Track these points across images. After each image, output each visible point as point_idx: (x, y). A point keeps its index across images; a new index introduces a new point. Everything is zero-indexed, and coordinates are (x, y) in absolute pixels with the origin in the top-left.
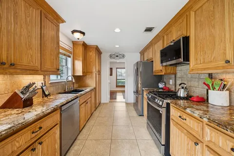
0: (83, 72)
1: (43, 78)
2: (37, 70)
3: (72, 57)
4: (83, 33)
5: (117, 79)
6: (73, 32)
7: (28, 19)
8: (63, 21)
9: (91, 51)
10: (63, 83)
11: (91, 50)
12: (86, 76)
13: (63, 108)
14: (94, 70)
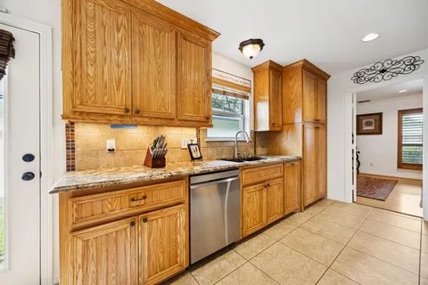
0: (272, 124)
1: (195, 133)
2: (172, 119)
3: (251, 96)
4: (260, 42)
5: (400, 145)
6: (243, 45)
7: (158, 50)
8: (216, 35)
9: (291, 78)
10: (232, 144)
11: (291, 74)
12: (280, 132)
13: (193, 180)
14: (298, 119)
